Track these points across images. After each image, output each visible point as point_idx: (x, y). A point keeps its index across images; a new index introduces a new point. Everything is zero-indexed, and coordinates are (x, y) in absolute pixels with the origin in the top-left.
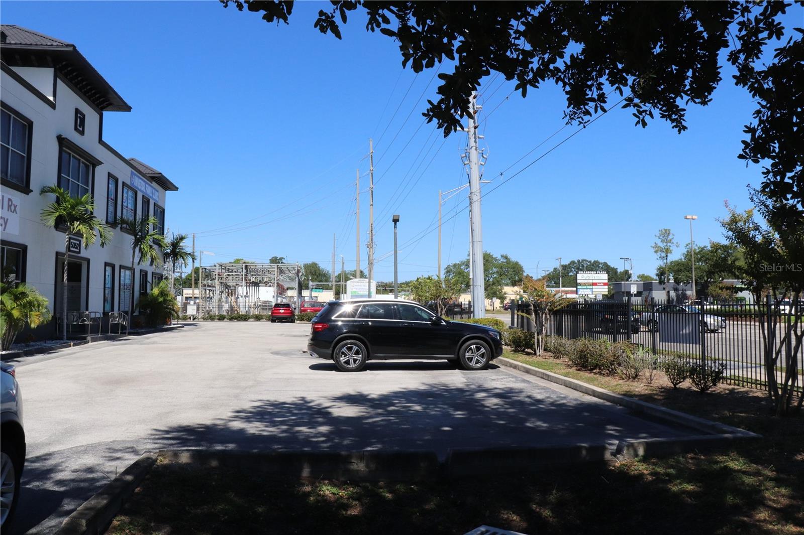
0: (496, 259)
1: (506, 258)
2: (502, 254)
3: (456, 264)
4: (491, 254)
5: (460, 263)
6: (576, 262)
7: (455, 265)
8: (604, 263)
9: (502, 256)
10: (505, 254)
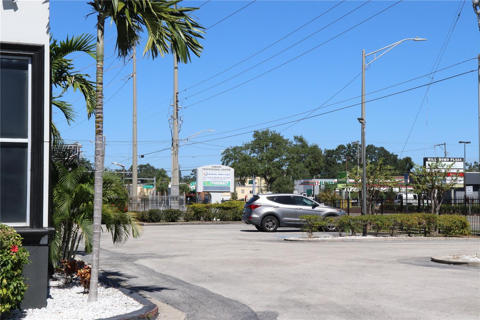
0: (286, 142)
1: (301, 140)
2: (296, 135)
3: (237, 147)
4: (281, 135)
5: (243, 146)
6: (346, 146)
7: (235, 149)
8: (382, 148)
9: (296, 138)
10: (299, 136)
